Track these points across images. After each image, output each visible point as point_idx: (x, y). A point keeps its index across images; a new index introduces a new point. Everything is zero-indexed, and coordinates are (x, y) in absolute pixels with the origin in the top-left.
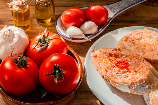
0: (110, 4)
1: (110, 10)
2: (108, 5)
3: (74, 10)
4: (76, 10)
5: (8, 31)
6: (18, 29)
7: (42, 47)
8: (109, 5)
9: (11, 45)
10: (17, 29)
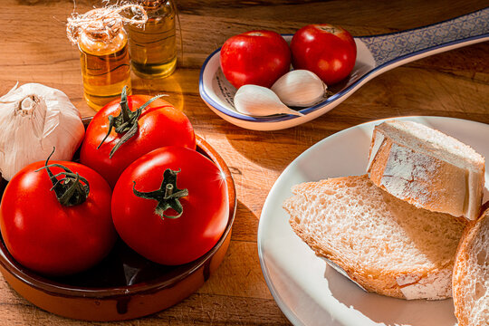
0: (375, 36)
1: (372, 52)
2: (367, 37)
3: (257, 34)
4: (262, 35)
5: (29, 99)
6: (55, 93)
7: (124, 138)
8: (371, 39)
9: (39, 139)
10: (52, 92)
